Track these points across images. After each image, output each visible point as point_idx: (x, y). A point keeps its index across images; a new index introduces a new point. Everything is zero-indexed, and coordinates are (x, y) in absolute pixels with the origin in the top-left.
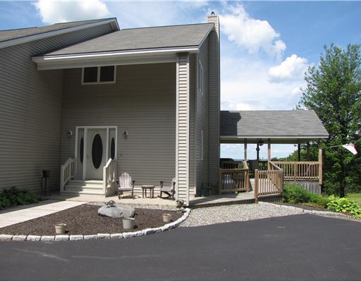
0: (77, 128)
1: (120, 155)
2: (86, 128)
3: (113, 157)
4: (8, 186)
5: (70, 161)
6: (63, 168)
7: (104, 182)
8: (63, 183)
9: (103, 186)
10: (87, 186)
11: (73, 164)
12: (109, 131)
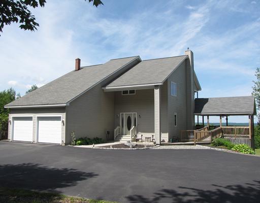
0: (121, 113)
1: (138, 125)
2: (124, 113)
3: (135, 126)
4: (95, 137)
5: (118, 127)
6: (115, 130)
7: (131, 136)
8: (115, 137)
9: (130, 138)
10: (124, 137)
11: (119, 129)
12: (134, 115)
